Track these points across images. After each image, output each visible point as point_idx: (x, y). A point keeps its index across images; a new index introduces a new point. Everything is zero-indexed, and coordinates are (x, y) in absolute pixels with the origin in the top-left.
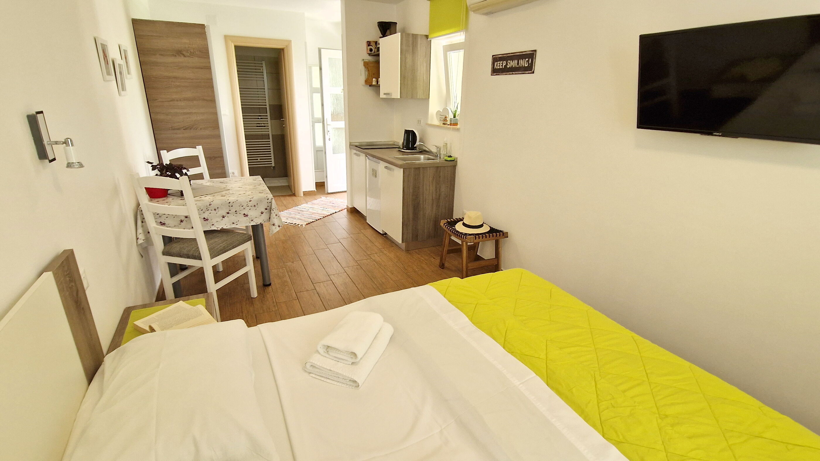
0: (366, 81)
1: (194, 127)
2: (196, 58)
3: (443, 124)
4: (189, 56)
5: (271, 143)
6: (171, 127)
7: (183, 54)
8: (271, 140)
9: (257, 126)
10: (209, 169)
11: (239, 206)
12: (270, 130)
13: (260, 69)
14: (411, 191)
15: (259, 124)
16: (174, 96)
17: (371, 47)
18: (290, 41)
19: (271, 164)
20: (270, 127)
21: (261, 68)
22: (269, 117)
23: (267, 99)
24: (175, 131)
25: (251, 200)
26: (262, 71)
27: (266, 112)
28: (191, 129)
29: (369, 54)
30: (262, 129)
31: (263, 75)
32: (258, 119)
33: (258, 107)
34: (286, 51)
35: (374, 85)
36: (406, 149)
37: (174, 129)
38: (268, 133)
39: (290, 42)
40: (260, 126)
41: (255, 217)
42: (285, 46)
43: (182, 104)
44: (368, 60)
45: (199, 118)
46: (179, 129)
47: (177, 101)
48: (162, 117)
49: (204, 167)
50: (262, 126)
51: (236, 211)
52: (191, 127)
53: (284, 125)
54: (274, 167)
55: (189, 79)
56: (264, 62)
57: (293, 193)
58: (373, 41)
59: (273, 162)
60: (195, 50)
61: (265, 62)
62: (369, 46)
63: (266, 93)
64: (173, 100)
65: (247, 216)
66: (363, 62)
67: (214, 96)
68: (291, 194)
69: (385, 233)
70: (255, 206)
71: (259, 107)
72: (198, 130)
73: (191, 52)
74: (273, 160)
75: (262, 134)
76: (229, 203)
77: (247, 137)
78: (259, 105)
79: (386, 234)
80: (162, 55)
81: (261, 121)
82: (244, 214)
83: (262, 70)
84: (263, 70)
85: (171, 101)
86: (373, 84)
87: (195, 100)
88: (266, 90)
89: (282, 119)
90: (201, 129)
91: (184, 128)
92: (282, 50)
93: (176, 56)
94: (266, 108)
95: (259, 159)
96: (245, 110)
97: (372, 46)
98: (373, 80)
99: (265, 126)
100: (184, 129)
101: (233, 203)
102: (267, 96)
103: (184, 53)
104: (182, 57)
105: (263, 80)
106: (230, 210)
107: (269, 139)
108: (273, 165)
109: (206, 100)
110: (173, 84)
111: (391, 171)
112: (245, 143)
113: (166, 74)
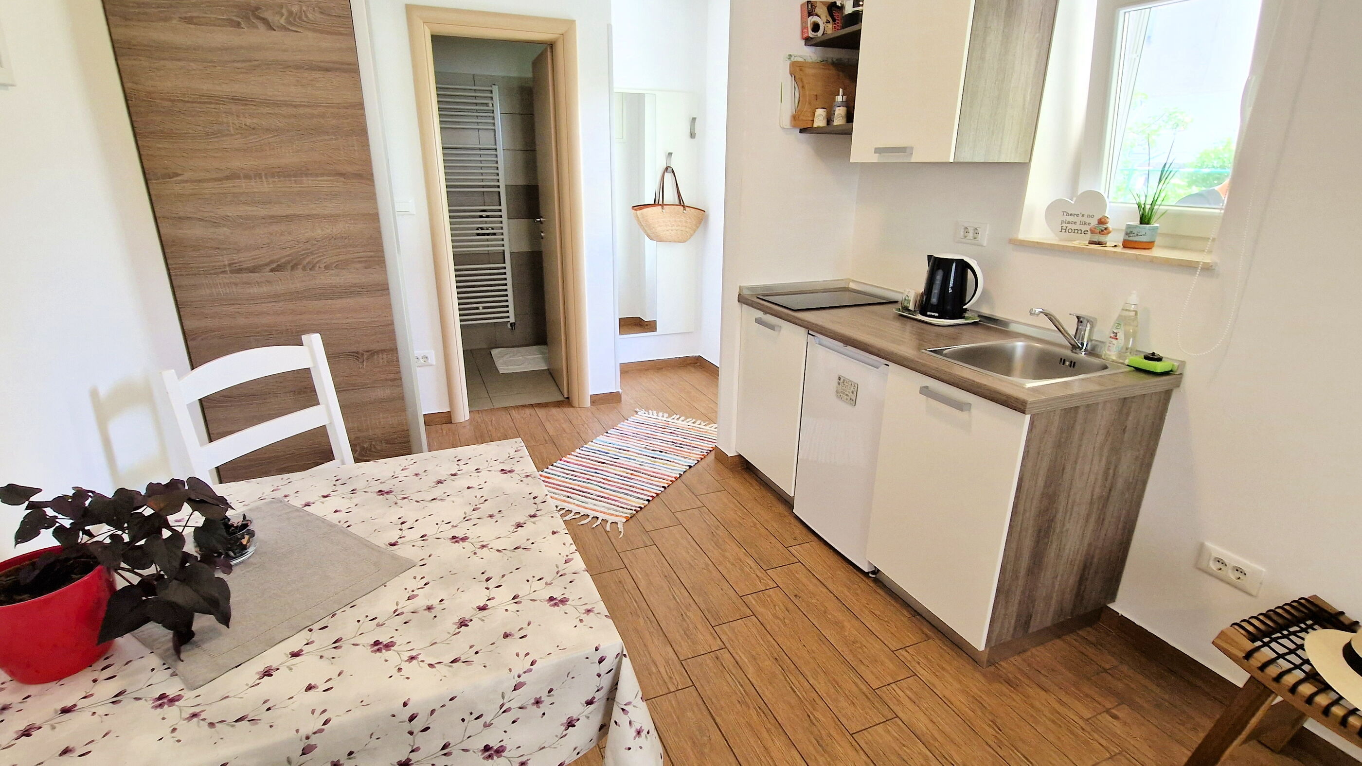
0: (795, 118)
1: (305, 262)
2: (310, 34)
3: (1092, 243)
4: (284, 28)
5: (508, 270)
6: (230, 265)
7: (265, 21)
8: (508, 264)
9: (478, 235)
10: (345, 408)
11: (463, 720)
12: (506, 242)
13: (487, 104)
14: (1041, 483)
15: (482, 229)
16: (237, 163)
17: (815, 19)
18: (572, 22)
19: (508, 317)
20: (505, 237)
21: (490, 102)
22: (504, 213)
23: (501, 172)
24: (245, 276)
25: (521, 680)
26: (491, 108)
27: (498, 203)
28: (293, 268)
29: (808, 41)
30: (488, 240)
31: (494, 118)
32: (481, 217)
33: (481, 192)
34: (559, 49)
35: (818, 128)
36: (937, 315)
37: (240, 271)
38: (502, 248)
39: (570, 24)
40: (484, 234)
41: (537, 748)
42: (557, 36)
43: (265, 187)
44: (800, 57)
45: (319, 231)
46: (253, 270)
47: (247, 177)
48: (195, 232)
49: (328, 408)
50: (488, 234)
51: (444, 748)
52: (294, 262)
53: (542, 232)
54: (512, 325)
55: (287, 104)
56: (495, 89)
57: (566, 396)
58: (821, 2)
59: (512, 314)
60: (304, 8)
61: (499, 88)
62: (810, 14)
63: (501, 159)
64: (233, 176)
65: (499, 751)
66: (788, 63)
67: (367, 162)
68: (561, 398)
69: (874, 569)
70: (538, 702)
71: (483, 192)
72: (317, 269)
73: (291, 13)
74: (511, 309)
75: (488, 251)
76: (412, 718)
77: (458, 259)
78: (483, 187)
79: (876, 571)
80: (189, 20)
81: (486, 222)
82: (487, 748)
83: (491, 105)
84: (494, 105)
85: (227, 178)
86: (815, 125)
87: (306, 175)
88: (500, 152)
89: (538, 220)
90: (326, 268)
91: (274, 266)
92: (551, 45)
93: (238, 25)
94: (499, 192)
95: (481, 308)
96: (454, 195)
97: (819, 16)
98: (817, 114)
99: (494, 234)
100: (272, 270)
101: (433, 712)
102: (501, 165)
103: (268, 15)
104: (262, 27)
105: (492, 129)
106: (412, 751)
107: (504, 263)
108: (512, 320)
109: (342, 175)
110: (231, 121)
111: (962, 410)
112: (453, 273)
113: (206, 87)
